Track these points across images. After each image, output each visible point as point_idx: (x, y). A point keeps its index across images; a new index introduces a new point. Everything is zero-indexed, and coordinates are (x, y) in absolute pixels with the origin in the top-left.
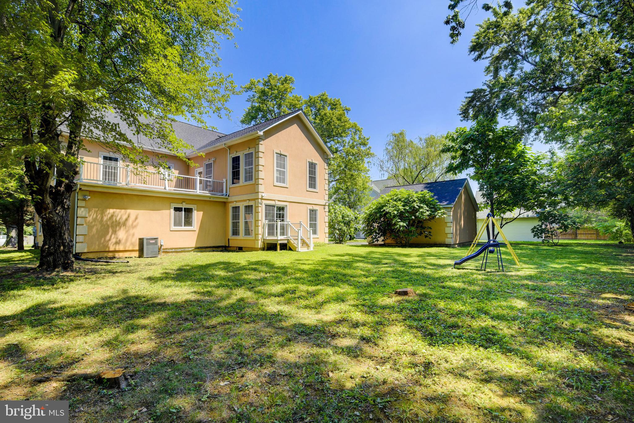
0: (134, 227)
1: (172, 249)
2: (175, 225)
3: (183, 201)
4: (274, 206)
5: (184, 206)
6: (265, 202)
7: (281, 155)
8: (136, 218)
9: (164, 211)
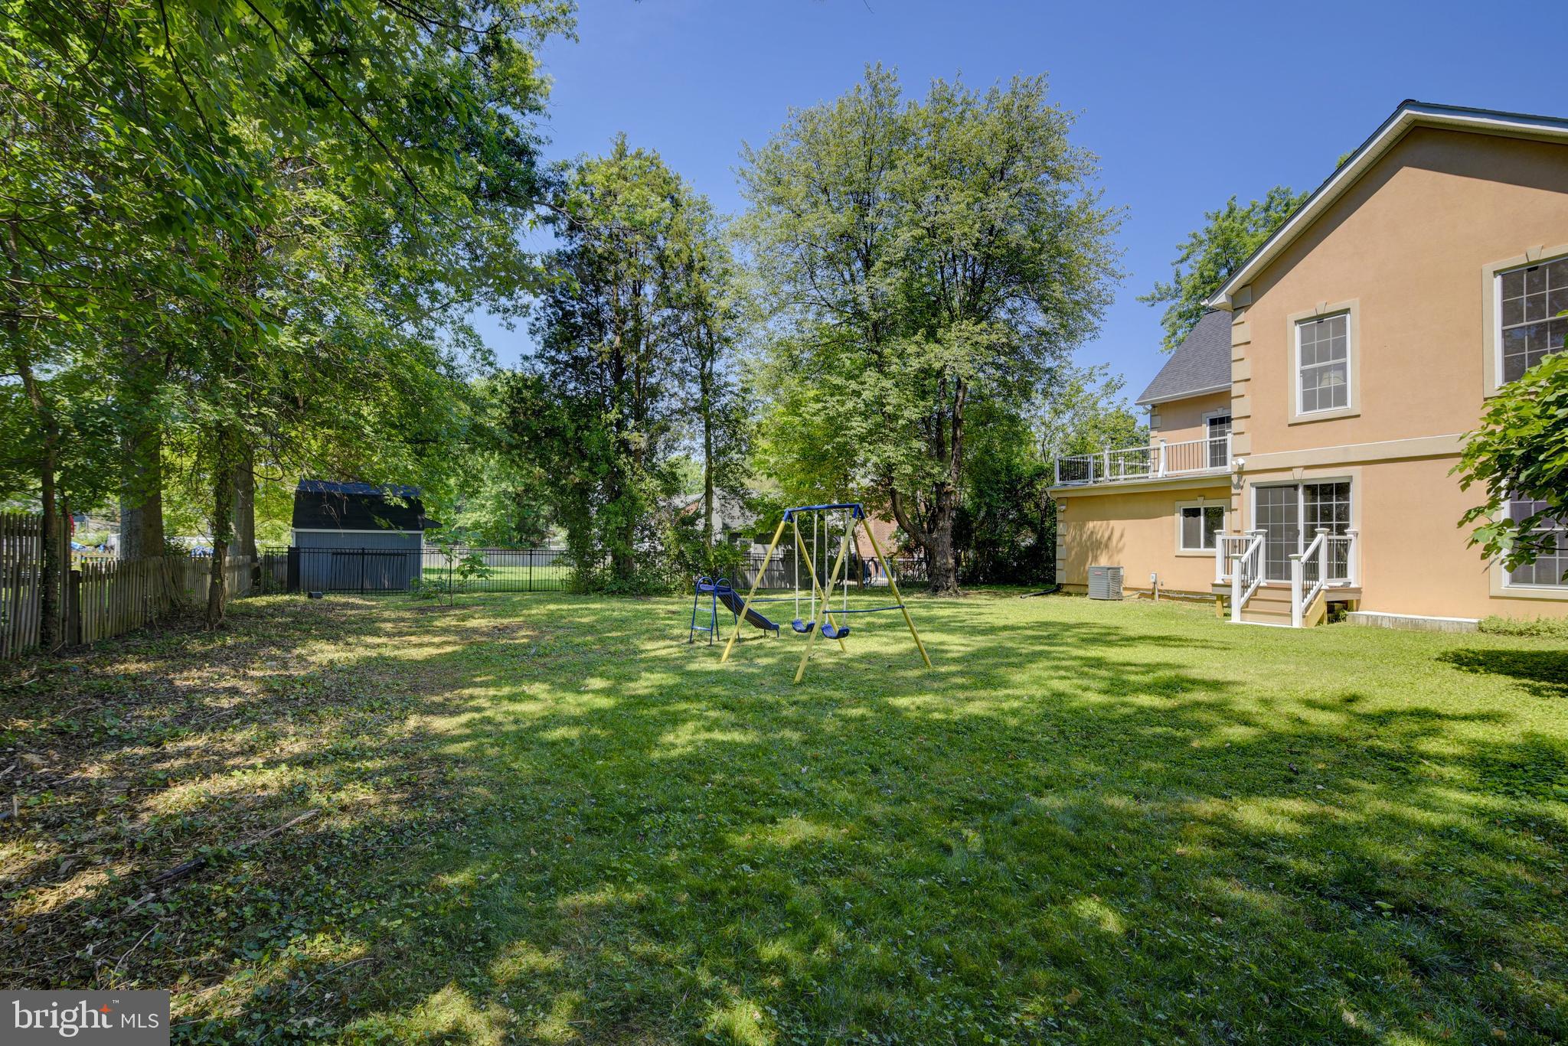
0: (1120, 551)
1: (1180, 592)
2: (1186, 545)
3: (1202, 493)
4: (1296, 487)
5: (1201, 504)
6: (1249, 479)
7: (1320, 318)
8: (1122, 536)
9: (1164, 518)
